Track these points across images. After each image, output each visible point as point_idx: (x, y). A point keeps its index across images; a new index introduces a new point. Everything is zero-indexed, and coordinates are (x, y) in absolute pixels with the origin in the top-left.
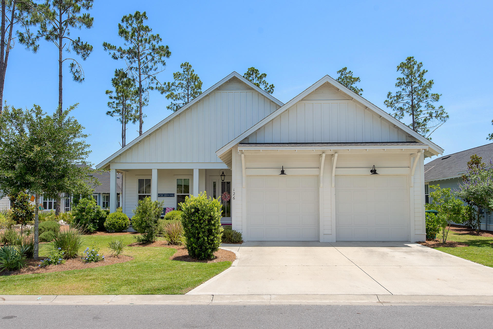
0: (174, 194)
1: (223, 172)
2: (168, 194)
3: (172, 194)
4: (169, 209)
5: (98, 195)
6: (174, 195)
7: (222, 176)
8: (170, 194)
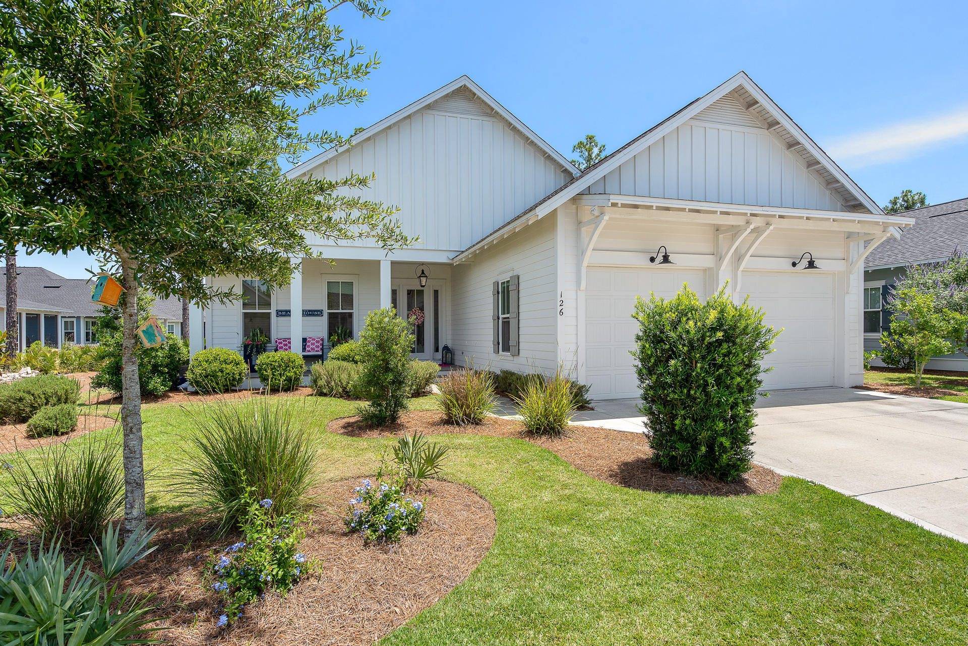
0: (321, 311)
1: (423, 270)
2: (309, 311)
3: (319, 311)
4: (314, 340)
5: (74, 320)
6: (321, 313)
7: (421, 278)
8: (315, 311)
